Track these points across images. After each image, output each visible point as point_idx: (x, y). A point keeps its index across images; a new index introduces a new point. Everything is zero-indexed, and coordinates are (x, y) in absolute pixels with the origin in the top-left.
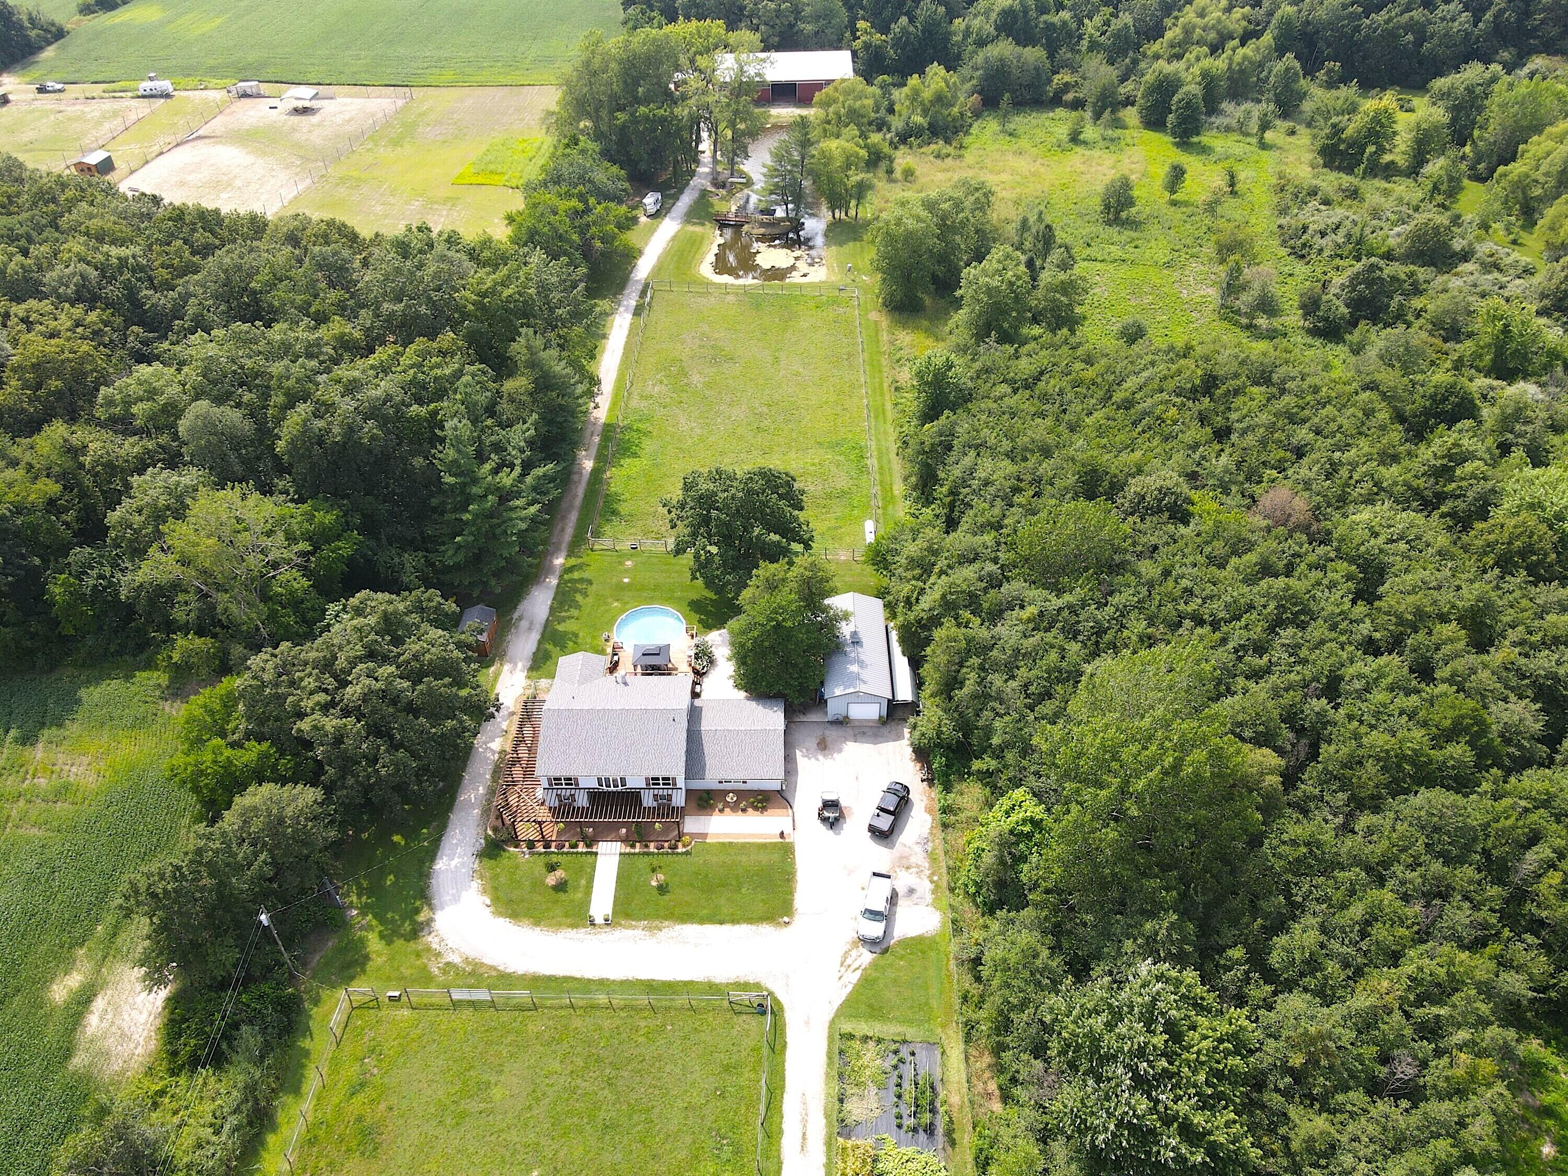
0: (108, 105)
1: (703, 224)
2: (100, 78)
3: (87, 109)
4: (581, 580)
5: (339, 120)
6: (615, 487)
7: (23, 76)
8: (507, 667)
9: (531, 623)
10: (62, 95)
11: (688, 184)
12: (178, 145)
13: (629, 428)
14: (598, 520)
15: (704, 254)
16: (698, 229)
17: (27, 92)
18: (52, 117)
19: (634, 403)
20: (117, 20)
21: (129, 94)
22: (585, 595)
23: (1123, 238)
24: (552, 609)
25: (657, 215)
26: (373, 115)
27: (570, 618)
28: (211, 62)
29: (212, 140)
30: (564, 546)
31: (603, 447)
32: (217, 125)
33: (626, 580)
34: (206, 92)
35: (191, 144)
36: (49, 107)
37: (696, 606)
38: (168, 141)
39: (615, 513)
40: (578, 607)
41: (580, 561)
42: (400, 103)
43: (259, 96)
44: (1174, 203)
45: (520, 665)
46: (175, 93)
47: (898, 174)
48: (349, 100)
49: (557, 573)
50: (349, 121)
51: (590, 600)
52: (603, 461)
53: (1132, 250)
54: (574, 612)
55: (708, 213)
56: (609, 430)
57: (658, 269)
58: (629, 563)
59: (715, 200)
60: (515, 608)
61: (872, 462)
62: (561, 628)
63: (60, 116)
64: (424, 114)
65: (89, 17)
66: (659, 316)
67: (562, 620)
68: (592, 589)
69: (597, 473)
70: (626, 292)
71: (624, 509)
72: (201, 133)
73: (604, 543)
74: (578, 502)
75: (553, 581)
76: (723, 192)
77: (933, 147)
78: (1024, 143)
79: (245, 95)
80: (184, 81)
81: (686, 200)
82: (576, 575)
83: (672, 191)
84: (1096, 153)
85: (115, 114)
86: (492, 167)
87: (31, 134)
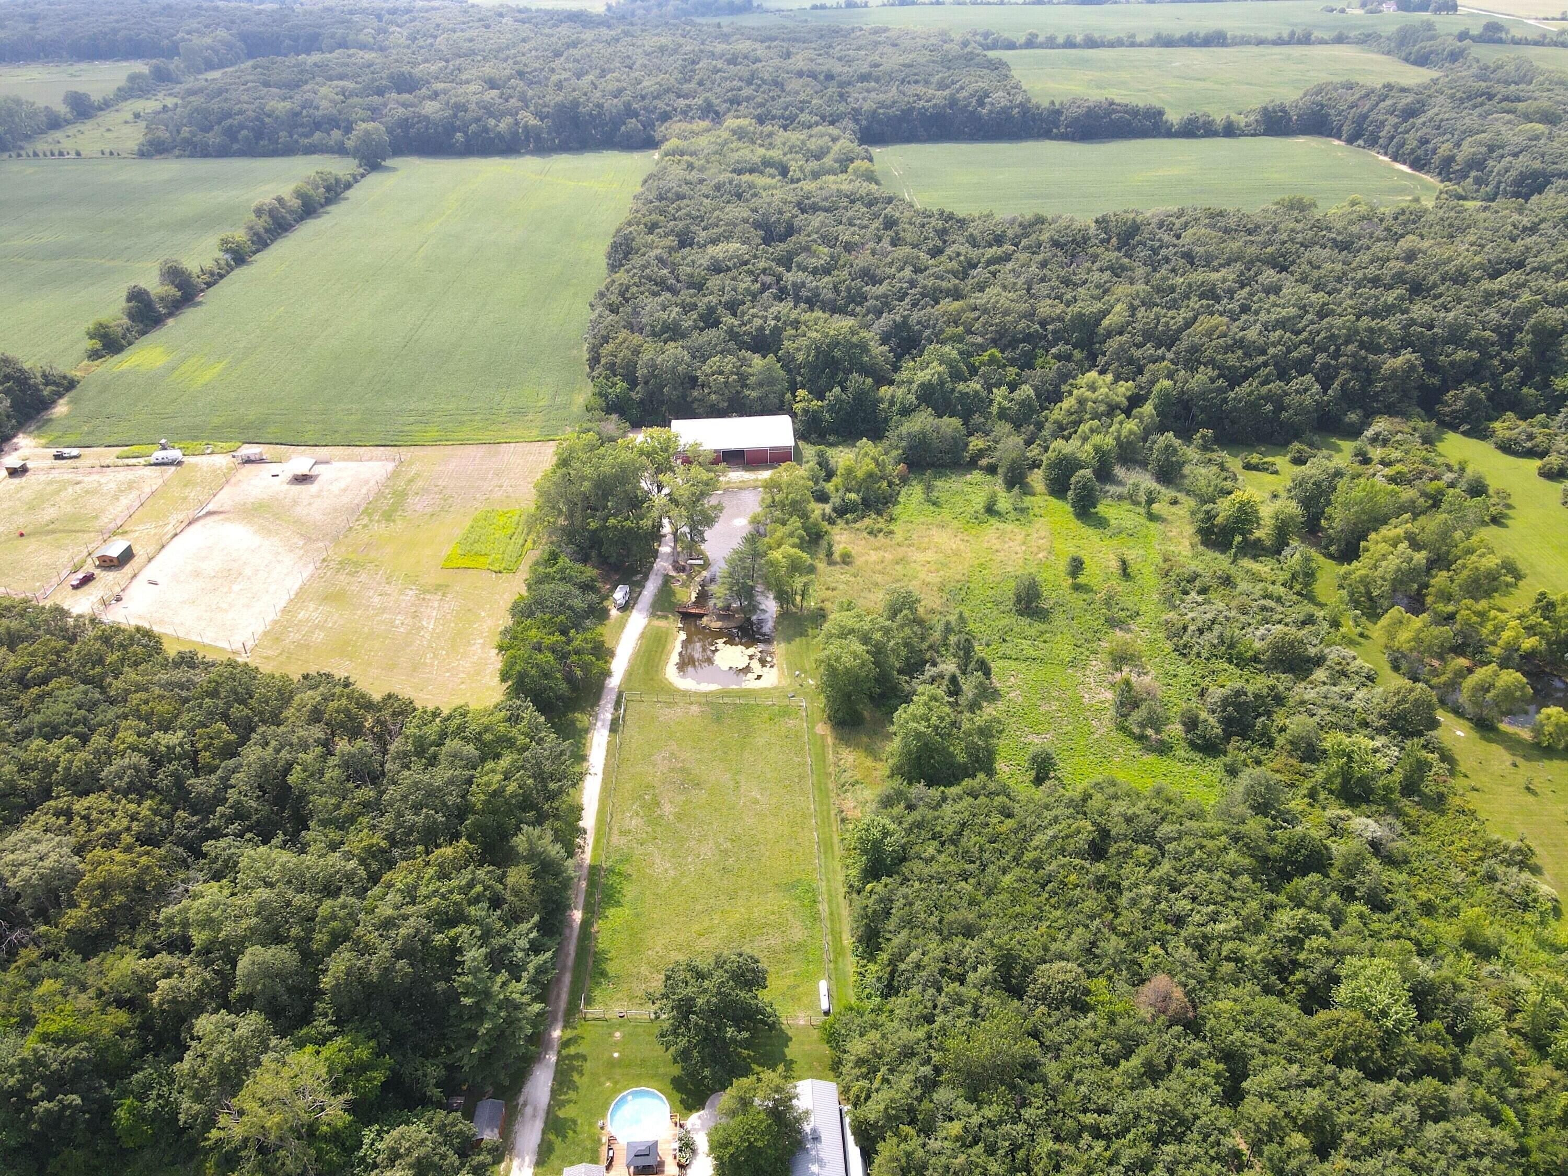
0: (124, 475)
1: (666, 618)
2: (112, 440)
3: (103, 480)
4: (577, 1056)
5: (335, 488)
6: (603, 942)
7: (39, 437)
8: (516, 1163)
9: (535, 1109)
10: (77, 463)
11: (651, 568)
12: (190, 523)
13: (611, 871)
14: (588, 983)
15: (670, 653)
16: (662, 623)
17: (44, 457)
18: (70, 491)
19: (616, 839)
20: (125, 366)
21: (142, 461)
22: (581, 1074)
23: (1033, 632)
24: (554, 1093)
25: (625, 608)
26: (366, 482)
27: (569, 1101)
28: (216, 421)
29: (222, 516)
30: (560, 1015)
31: (589, 894)
32: (224, 499)
33: (616, 1055)
34: (213, 457)
35: (202, 522)
36: (66, 477)
37: (678, 1084)
38: (181, 517)
39: (603, 974)
40: (576, 1089)
41: (575, 1032)
42: (390, 466)
43: (261, 461)
44: (1077, 588)
45: (527, 1159)
46: (185, 459)
47: (837, 556)
48: (342, 464)
49: (556, 1048)
50: (345, 490)
51: (586, 1079)
52: (592, 911)
53: (1041, 645)
54: (572, 1095)
55: (671, 603)
56: (594, 870)
57: (630, 674)
58: (618, 1034)
59: (676, 586)
60: (520, 1091)
61: (823, 908)
62: (561, 1114)
63: (78, 488)
64: (411, 481)
65: (97, 362)
66: (631, 730)
67: (562, 1105)
68: (587, 1066)
69: (586, 924)
70: (602, 703)
71: (611, 968)
72: (211, 507)
73: (595, 1011)
74: (570, 962)
75: (552, 1058)
76: (683, 576)
77: (867, 521)
78: (946, 514)
79: (248, 461)
80: (192, 445)
81: (651, 588)
82: (572, 1050)
83: (639, 577)
84: (1009, 527)
85: (131, 486)
86: (477, 547)
87: (52, 510)
